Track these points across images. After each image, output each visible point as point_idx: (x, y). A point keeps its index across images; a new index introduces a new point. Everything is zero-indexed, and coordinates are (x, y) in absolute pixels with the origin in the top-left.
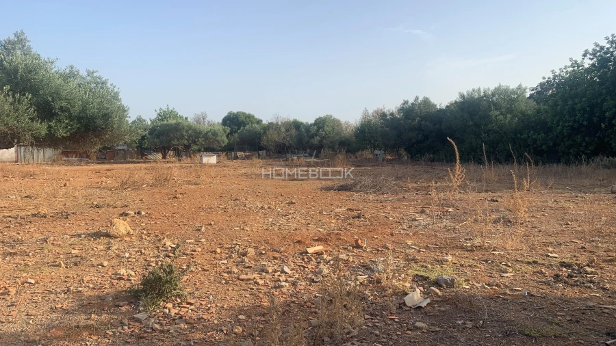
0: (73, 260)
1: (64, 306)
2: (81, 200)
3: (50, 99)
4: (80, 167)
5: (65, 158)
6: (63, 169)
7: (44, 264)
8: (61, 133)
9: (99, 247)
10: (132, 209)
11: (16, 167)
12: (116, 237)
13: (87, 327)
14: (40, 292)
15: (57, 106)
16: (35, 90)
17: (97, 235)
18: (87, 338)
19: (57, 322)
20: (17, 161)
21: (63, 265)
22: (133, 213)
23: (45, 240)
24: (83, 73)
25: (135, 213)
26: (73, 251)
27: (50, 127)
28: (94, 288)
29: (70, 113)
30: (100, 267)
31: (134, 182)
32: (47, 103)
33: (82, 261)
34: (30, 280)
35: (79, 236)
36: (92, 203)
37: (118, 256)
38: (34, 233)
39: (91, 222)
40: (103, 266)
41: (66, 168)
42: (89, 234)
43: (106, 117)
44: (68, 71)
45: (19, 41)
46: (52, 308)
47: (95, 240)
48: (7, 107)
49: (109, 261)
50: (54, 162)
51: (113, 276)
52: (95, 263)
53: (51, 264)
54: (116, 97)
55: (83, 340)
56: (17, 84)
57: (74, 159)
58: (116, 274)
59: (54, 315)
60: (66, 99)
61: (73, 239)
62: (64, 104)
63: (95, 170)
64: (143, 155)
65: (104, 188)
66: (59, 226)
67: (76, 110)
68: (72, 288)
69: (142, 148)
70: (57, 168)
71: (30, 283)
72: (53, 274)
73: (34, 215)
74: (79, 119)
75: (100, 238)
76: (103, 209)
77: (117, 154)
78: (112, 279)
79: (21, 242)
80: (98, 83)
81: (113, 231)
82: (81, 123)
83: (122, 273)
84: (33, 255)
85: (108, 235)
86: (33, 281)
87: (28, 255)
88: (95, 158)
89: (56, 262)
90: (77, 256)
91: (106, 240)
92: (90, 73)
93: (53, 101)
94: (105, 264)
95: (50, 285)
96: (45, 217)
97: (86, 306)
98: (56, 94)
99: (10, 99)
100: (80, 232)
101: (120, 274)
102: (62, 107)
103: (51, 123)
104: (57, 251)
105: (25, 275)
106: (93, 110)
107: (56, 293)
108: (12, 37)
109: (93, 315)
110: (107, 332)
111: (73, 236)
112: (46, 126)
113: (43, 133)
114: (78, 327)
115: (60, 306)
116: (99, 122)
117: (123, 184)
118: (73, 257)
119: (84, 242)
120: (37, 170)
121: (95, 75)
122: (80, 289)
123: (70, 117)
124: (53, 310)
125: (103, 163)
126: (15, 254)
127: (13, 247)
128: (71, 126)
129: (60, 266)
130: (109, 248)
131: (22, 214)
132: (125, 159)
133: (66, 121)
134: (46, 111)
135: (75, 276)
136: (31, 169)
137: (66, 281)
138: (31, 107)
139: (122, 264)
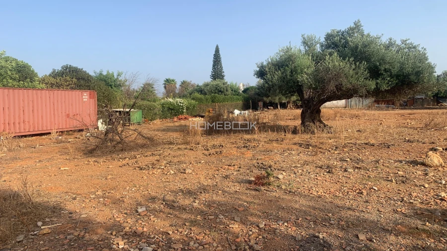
0: (401, 178)
1: (403, 211)
2: (396, 136)
3: (378, 64)
4: (388, 111)
5: (376, 105)
6: (377, 112)
7: (380, 178)
8: (385, 87)
9: (418, 172)
10: (440, 146)
11: (348, 111)
12: (430, 167)
13: (424, 231)
14: (383, 197)
15: (383, 69)
16: (368, 60)
17: (415, 163)
18: (426, 239)
19: (400, 221)
20: (345, 107)
21: (394, 181)
22: (441, 149)
23: (377, 162)
24: (399, 42)
25: (443, 149)
26: (399, 173)
27: (377, 84)
28: (422, 203)
29: (391, 73)
30: (422, 187)
31: (436, 125)
32: (376, 67)
33: (407, 181)
34: (374, 188)
35: (401, 162)
36: (405, 139)
37: (436, 182)
38: (368, 156)
39: (407, 153)
40: (424, 187)
41: (378, 112)
42: (408, 162)
43: (418, 74)
44: (387, 42)
45: (357, 27)
46: (394, 210)
47: (413, 166)
48: (351, 72)
49: (429, 184)
50: (369, 108)
51: (435, 197)
52: (418, 184)
53: (385, 179)
54: (423, 58)
55: (423, 239)
56: (357, 56)
57: (383, 105)
58: (437, 196)
59: (397, 215)
60: (389, 63)
61: (396, 164)
62: (387, 66)
63: (400, 114)
64: (438, 102)
65: (411, 128)
66: (384, 153)
67: (395, 71)
68: (405, 199)
69: (437, 97)
70: (373, 112)
71: (375, 190)
72: (388, 186)
73: (366, 144)
74: (397, 76)
75: (417, 165)
76: (415, 144)
77: (416, 102)
78: (436, 198)
79: (362, 161)
80: (410, 48)
81: (428, 161)
82: (399, 79)
83: (442, 196)
84: (372, 170)
85: (423, 164)
86: (376, 189)
87: (369, 171)
88: (398, 105)
89: (388, 178)
90: (402, 176)
91: (423, 168)
92: (404, 42)
93: (380, 65)
94: (427, 186)
95: (388, 193)
96: (374, 146)
97: (420, 214)
98: (382, 60)
99: (353, 66)
100: (400, 159)
101: (441, 196)
102: (385, 69)
103: (378, 81)
104: (387, 170)
105: (370, 183)
106: (408, 69)
107: (394, 200)
108: (353, 25)
109: (427, 223)
110: (441, 239)
111: (396, 161)
112: (375, 83)
113: (373, 88)
114: (417, 228)
115: (400, 210)
116: (413, 78)
117: (426, 125)
118: (400, 176)
119: (406, 167)
120: (360, 113)
121: (408, 42)
122: (412, 201)
123: (391, 76)
124: (395, 212)
125: (405, 109)
126: (360, 168)
127: (358, 164)
128: (392, 81)
129: (391, 181)
130: (426, 174)
131: (358, 142)
132: (423, 105)
133: (389, 79)
134: (375, 73)
135: (405, 191)
136: (355, 112)
137: (399, 193)
138: (365, 71)
139: (440, 188)
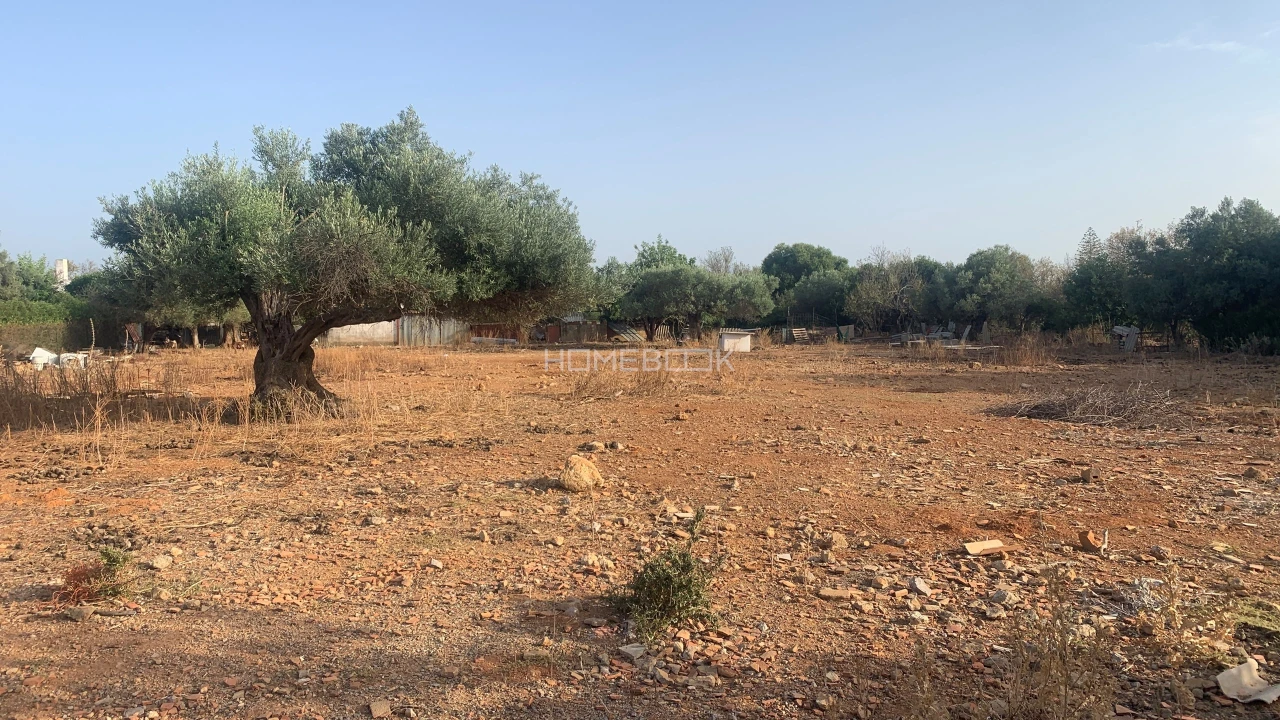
0: (504, 529)
1: (496, 615)
2: (509, 418)
3: (461, 230)
4: (501, 355)
5: (475, 338)
6: (474, 357)
7: (455, 533)
8: (479, 292)
9: (546, 507)
10: (601, 438)
11: (398, 353)
12: (575, 492)
13: (537, 660)
14: (453, 585)
15: (474, 244)
16: (436, 215)
17: (542, 485)
18: (539, 682)
19: (485, 644)
20: (396, 343)
21: (487, 538)
22: (602, 445)
23: (454, 489)
24: (515, 181)
25: (606, 446)
26: (503, 514)
27: (461, 282)
28: (544, 587)
29: (494, 258)
30: (551, 546)
31: (599, 386)
32: (456, 237)
33: (518, 533)
34: (435, 562)
35: (511, 484)
36: (529, 424)
37: (581, 527)
38: (433, 475)
39: (529, 460)
40: (555, 545)
41: (478, 356)
42: (527, 483)
43: (555, 262)
44: (489, 176)
45: (408, 127)
46: (474, 618)
47: (538, 493)
48: (392, 246)
49: (565, 535)
50: (456, 345)
51: (575, 566)
52: (542, 538)
53: (467, 533)
54: (571, 222)
55: (531, 684)
56: (408, 203)
57: (490, 339)
58: (580, 563)
59: (480, 631)
60: (488, 230)
61: (500, 491)
62: (484, 239)
63: (528, 361)
64: (611, 333)
65: (546, 396)
66: (476, 464)
67: (504, 250)
68: (505, 583)
69: (609, 320)
70: (463, 356)
71: (436, 567)
72: (472, 553)
73: (433, 443)
74: (509, 266)
75: (546, 491)
76: (549, 435)
77: (566, 331)
78: (575, 571)
79: (416, 491)
80: (540, 197)
81: (569, 478)
82: (512, 274)
83: (590, 562)
84: (436, 515)
85: (560, 486)
86: (440, 564)
87: (428, 516)
88: (526, 337)
89: (475, 530)
90: (509, 523)
91: (559, 495)
92: (527, 180)
93: (466, 234)
94: (560, 541)
95: (468, 573)
96: (451, 446)
97: (534, 619)
98: (472, 221)
99: (399, 232)
100: (511, 477)
101: (586, 564)
102: (480, 245)
103: (463, 275)
104: (475, 511)
105: (426, 551)
106: (534, 250)
107: (480, 590)
108: (397, 122)
109: (546, 639)
110: (573, 674)
111: (499, 484)
112: (455, 281)
113: (450, 292)
114: (522, 658)
115: (489, 614)
116: (544, 272)
117: (580, 389)
118: (502, 523)
119: (522, 496)
120: (430, 358)
121: (535, 182)
122: (520, 586)
123: (494, 264)
124: (478, 621)
125: (541, 348)
126: (406, 511)
127: (403, 499)
128: (497, 279)
129: (481, 538)
130: (563, 512)
131: (414, 438)
132: (579, 340)
133: (489, 271)
134: (454, 252)
135: (509, 561)
136: (420, 356)
137: (494, 569)
138: (431, 246)
139: (588, 544)
